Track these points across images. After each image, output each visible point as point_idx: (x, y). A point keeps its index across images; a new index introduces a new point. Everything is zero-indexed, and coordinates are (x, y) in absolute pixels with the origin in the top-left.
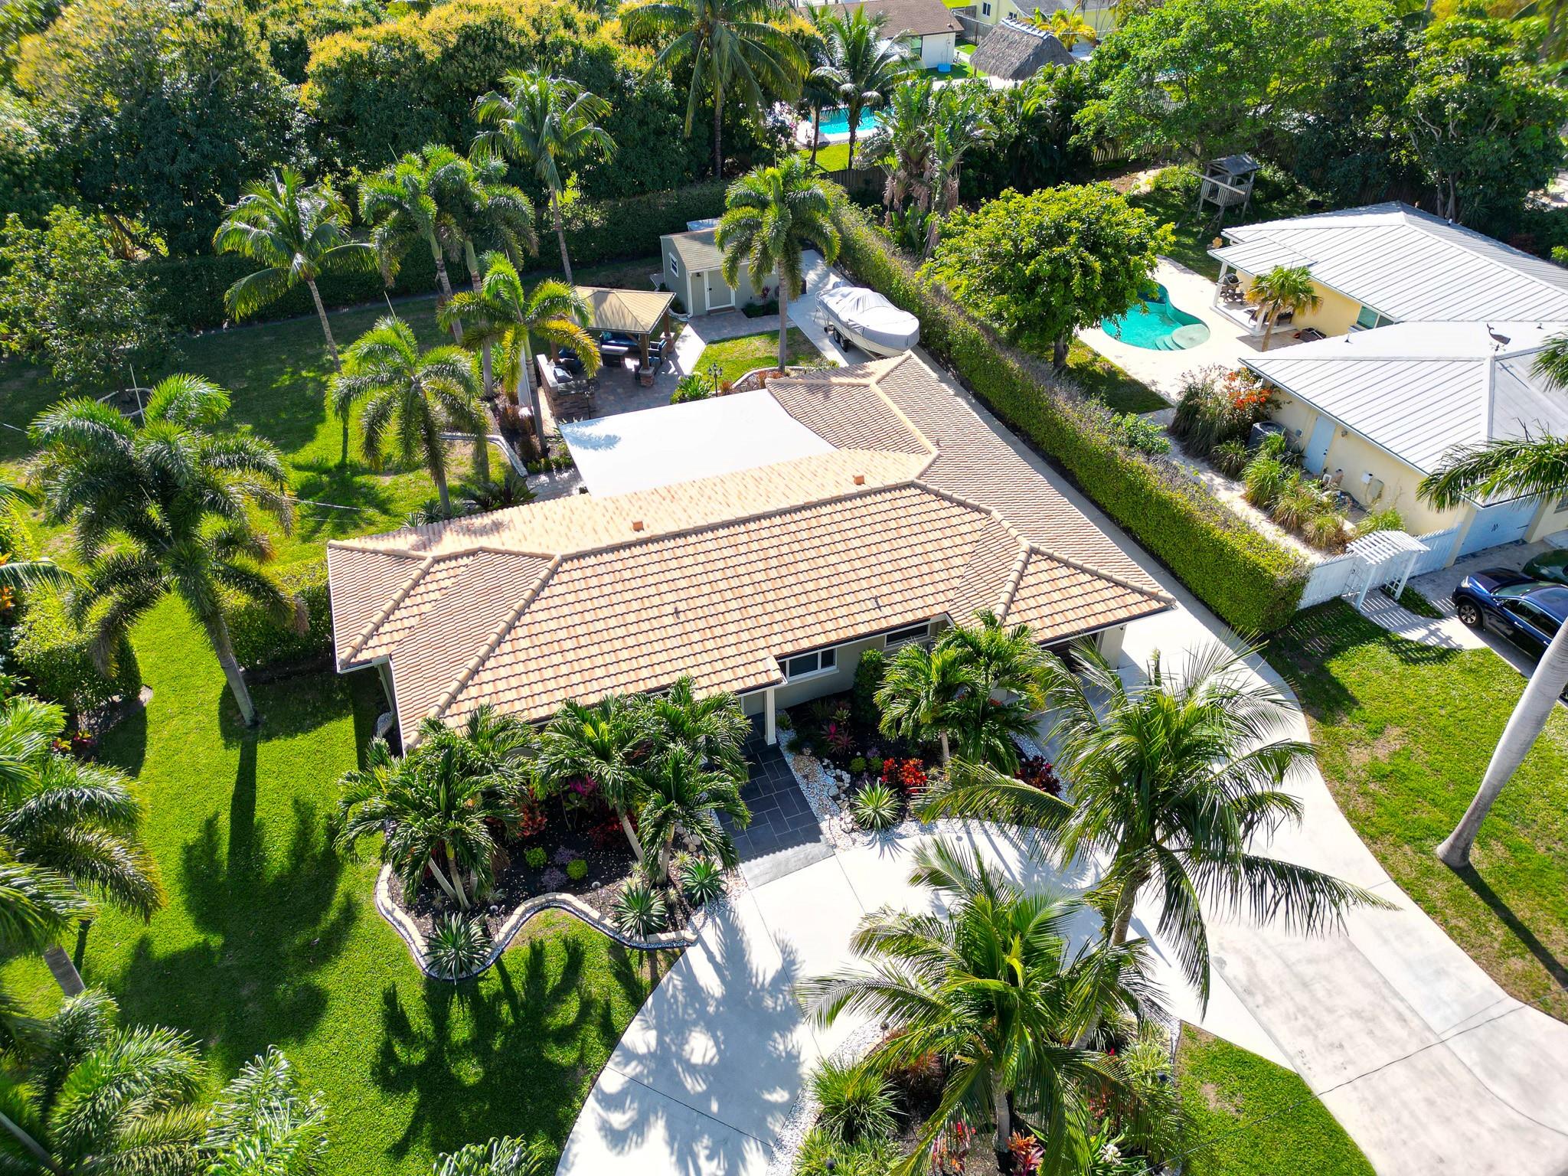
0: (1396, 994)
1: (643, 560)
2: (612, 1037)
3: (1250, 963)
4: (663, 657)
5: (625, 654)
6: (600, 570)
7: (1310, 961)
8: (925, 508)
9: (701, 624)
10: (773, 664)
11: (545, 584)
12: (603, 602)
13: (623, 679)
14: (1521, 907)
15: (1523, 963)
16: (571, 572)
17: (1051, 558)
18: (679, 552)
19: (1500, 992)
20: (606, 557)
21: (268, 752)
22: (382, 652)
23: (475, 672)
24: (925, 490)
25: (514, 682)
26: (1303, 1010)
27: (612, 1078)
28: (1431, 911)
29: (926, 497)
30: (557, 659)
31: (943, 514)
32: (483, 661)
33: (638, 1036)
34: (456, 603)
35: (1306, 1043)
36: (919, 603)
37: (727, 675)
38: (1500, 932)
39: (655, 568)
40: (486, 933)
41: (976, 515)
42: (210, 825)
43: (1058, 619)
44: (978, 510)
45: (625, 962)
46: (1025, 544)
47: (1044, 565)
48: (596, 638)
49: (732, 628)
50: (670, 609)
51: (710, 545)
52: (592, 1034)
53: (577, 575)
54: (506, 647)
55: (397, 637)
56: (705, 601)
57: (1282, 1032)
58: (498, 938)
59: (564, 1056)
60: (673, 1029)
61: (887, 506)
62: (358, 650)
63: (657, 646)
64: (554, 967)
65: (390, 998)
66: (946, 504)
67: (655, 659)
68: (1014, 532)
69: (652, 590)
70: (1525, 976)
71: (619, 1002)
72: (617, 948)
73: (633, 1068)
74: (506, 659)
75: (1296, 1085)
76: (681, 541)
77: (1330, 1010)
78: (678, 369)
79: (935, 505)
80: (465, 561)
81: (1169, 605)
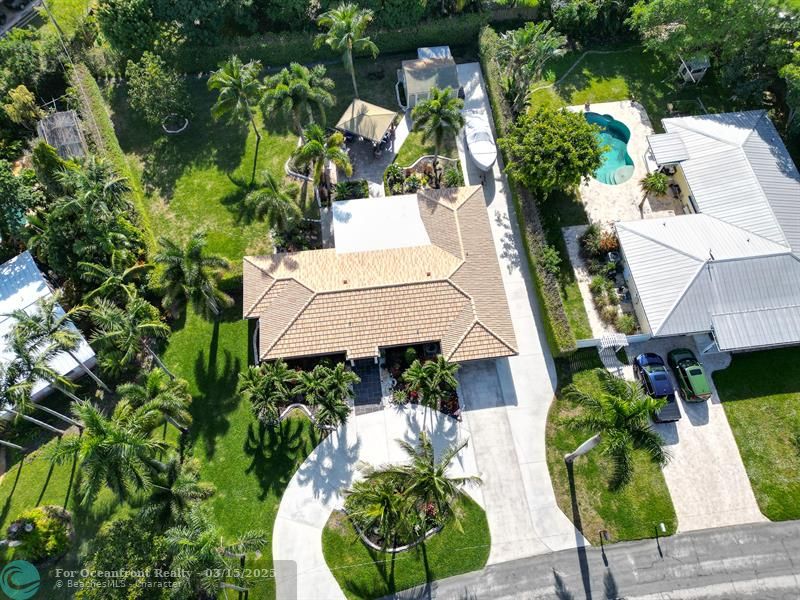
0: (526, 498)
1: (343, 299)
4: (342, 340)
5: (330, 337)
6: (329, 301)
7: (507, 480)
8: (448, 292)
9: (357, 329)
11: (310, 304)
12: (327, 314)
13: (328, 346)
14: (578, 481)
15: (567, 498)
16: (319, 300)
17: (483, 327)
18: (356, 298)
19: (555, 504)
20: (332, 296)
23: (283, 335)
24: (450, 284)
25: (295, 341)
27: (303, 466)
28: (551, 474)
29: (450, 287)
30: (309, 334)
31: (454, 296)
33: (313, 456)
34: (281, 301)
36: (432, 334)
37: (361, 351)
39: (346, 303)
40: (279, 412)
41: (465, 299)
44: (467, 297)
45: (314, 433)
48: (323, 328)
49: (367, 333)
50: (348, 321)
51: (368, 296)
53: (321, 301)
54: (294, 327)
56: (360, 320)
57: (487, 498)
58: (282, 415)
59: (292, 456)
60: (322, 456)
62: (250, 313)
63: (342, 335)
64: (294, 427)
65: (250, 427)
66: (456, 292)
67: (340, 340)
69: (344, 312)
70: (565, 502)
71: (309, 442)
72: (313, 427)
73: (309, 464)
75: (483, 514)
76: (358, 293)
79: (452, 292)
81: (516, 354)
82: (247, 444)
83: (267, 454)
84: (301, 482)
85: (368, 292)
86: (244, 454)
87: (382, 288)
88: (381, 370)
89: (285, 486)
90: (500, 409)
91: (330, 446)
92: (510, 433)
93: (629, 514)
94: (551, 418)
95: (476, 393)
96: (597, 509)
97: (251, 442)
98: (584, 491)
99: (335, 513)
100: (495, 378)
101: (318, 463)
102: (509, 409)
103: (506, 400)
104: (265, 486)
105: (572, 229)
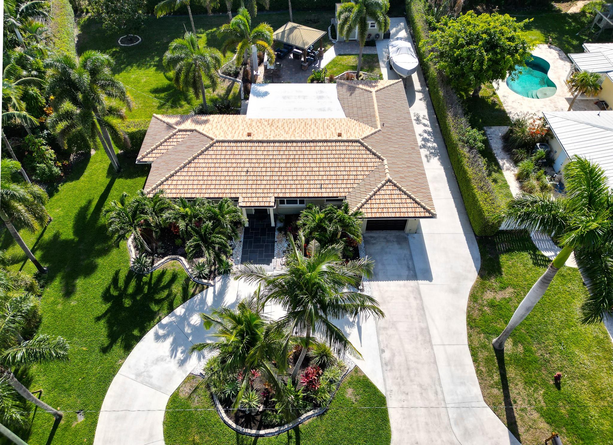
0: (440, 384)
1: (244, 148)
2: (172, 308)
3: (393, 355)
4: (236, 187)
5: (223, 182)
6: (228, 148)
7: (416, 362)
8: (359, 152)
9: (254, 178)
10: (273, 200)
11: (207, 149)
12: (224, 161)
13: (219, 191)
14: (511, 372)
15: (498, 392)
16: (218, 147)
17: (395, 185)
18: (258, 148)
19: (481, 398)
20: (232, 144)
21: (119, 182)
22: (151, 159)
23: (172, 175)
24: (362, 145)
25: (183, 182)
26: (402, 377)
27: (165, 320)
28: (475, 361)
29: (362, 148)
30: (200, 178)
31: (365, 156)
32: (176, 172)
33: (180, 311)
34: (179, 148)
35: (395, 388)
36: (337, 190)
37: (255, 199)
38: (497, 377)
39: (247, 153)
40: (153, 263)
41: (378, 160)
42: (90, 202)
43: (385, 210)
44: (379, 158)
45: (187, 285)
46: (388, 176)
47: (391, 188)
48: (216, 174)
49: (264, 182)
50: (245, 169)
51: (271, 148)
52: (166, 304)
53: (219, 148)
54: (186, 169)
55: (158, 155)
56: (259, 169)
57: (389, 382)
58: (156, 265)
59: (155, 308)
60: (190, 312)
61: (344, 148)
62: (143, 157)
63: (236, 182)
64: (167, 279)
65: (117, 273)
66: (368, 152)
67: (233, 187)
68: (387, 171)
69: (243, 161)
70: (495, 397)
71: (179, 296)
72: (188, 279)
73: (173, 319)
74: (184, 174)
75: (382, 400)
76: (260, 144)
77: (411, 381)
78: (319, 65)
79: (363, 152)
80: (189, 133)
81: (433, 216)
82: (108, 290)
83: (127, 303)
84: (158, 337)
85: (272, 144)
86: (100, 300)
87: (287, 142)
88: (277, 233)
89: (138, 339)
90: (412, 283)
91: (203, 301)
92: (423, 309)
93: (586, 422)
94: (473, 297)
95: (383, 264)
96: (539, 410)
97: (112, 290)
98: (521, 385)
99: (191, 377)
100: (406, 252)
101: (184, 319)
102: (422, 284)
103: (418, 274)
104: (113, 337)
105: (494, 129)
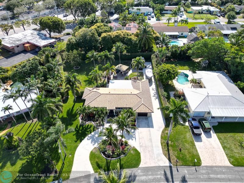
1: (108, 96)
2: (91, 133)
3: (143, 144)
4: (106, 105)
5: (103, 104)
7: (148, 146)
9: (110, 103)
10: (115, 108)
11: (99, 96)
12: (103, 99)
14: (170, 148)
19: (162, 153)
20: (105, 95)
22: (85, 98)
28: (162, 146)
29: (137, 96)
30: (98, 103)
32: (92, 101)
33: (93, 133)
35: (143, 151)
36: (130, 106)
37: (110, 108)
38: (166, 149)
40: (85, 123)
41: (140, 99)
43: (142, 111)
45: (94, 128)
46: (143, 103)
47: (143, 105)
48: (101, 102)
49: (113, 104)
51: (115, 96)
52: (89, 132)
53: (102, 96)
55: (87, 97)
56: (112, 101)
59: (87, 133)
60: (95, 134)
65: (77, 125)
68: (142, 101)
69: (108, 99)
70: (166, 153)
71: (92, 130)
72: (94, 127)
73: (91, 135)
75: (139, 153)
76: (112, 95)
78: (127, 75)
81: (153, 112)
82: (75, 129)
84: (88, 139)
89: (83, 139)
92: (151, 134)
94: (163, 132)
95: (141, 124)
96: (175, 156)
98: (172, 151)
99: (95, 148)
100: (147, 121)
102: (151, 129)
105: (172, 92)
